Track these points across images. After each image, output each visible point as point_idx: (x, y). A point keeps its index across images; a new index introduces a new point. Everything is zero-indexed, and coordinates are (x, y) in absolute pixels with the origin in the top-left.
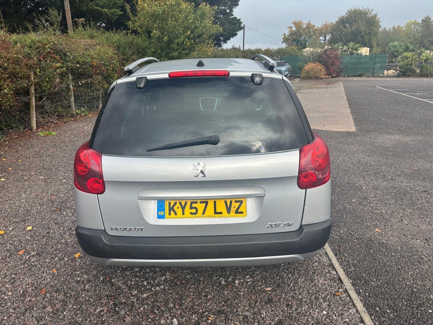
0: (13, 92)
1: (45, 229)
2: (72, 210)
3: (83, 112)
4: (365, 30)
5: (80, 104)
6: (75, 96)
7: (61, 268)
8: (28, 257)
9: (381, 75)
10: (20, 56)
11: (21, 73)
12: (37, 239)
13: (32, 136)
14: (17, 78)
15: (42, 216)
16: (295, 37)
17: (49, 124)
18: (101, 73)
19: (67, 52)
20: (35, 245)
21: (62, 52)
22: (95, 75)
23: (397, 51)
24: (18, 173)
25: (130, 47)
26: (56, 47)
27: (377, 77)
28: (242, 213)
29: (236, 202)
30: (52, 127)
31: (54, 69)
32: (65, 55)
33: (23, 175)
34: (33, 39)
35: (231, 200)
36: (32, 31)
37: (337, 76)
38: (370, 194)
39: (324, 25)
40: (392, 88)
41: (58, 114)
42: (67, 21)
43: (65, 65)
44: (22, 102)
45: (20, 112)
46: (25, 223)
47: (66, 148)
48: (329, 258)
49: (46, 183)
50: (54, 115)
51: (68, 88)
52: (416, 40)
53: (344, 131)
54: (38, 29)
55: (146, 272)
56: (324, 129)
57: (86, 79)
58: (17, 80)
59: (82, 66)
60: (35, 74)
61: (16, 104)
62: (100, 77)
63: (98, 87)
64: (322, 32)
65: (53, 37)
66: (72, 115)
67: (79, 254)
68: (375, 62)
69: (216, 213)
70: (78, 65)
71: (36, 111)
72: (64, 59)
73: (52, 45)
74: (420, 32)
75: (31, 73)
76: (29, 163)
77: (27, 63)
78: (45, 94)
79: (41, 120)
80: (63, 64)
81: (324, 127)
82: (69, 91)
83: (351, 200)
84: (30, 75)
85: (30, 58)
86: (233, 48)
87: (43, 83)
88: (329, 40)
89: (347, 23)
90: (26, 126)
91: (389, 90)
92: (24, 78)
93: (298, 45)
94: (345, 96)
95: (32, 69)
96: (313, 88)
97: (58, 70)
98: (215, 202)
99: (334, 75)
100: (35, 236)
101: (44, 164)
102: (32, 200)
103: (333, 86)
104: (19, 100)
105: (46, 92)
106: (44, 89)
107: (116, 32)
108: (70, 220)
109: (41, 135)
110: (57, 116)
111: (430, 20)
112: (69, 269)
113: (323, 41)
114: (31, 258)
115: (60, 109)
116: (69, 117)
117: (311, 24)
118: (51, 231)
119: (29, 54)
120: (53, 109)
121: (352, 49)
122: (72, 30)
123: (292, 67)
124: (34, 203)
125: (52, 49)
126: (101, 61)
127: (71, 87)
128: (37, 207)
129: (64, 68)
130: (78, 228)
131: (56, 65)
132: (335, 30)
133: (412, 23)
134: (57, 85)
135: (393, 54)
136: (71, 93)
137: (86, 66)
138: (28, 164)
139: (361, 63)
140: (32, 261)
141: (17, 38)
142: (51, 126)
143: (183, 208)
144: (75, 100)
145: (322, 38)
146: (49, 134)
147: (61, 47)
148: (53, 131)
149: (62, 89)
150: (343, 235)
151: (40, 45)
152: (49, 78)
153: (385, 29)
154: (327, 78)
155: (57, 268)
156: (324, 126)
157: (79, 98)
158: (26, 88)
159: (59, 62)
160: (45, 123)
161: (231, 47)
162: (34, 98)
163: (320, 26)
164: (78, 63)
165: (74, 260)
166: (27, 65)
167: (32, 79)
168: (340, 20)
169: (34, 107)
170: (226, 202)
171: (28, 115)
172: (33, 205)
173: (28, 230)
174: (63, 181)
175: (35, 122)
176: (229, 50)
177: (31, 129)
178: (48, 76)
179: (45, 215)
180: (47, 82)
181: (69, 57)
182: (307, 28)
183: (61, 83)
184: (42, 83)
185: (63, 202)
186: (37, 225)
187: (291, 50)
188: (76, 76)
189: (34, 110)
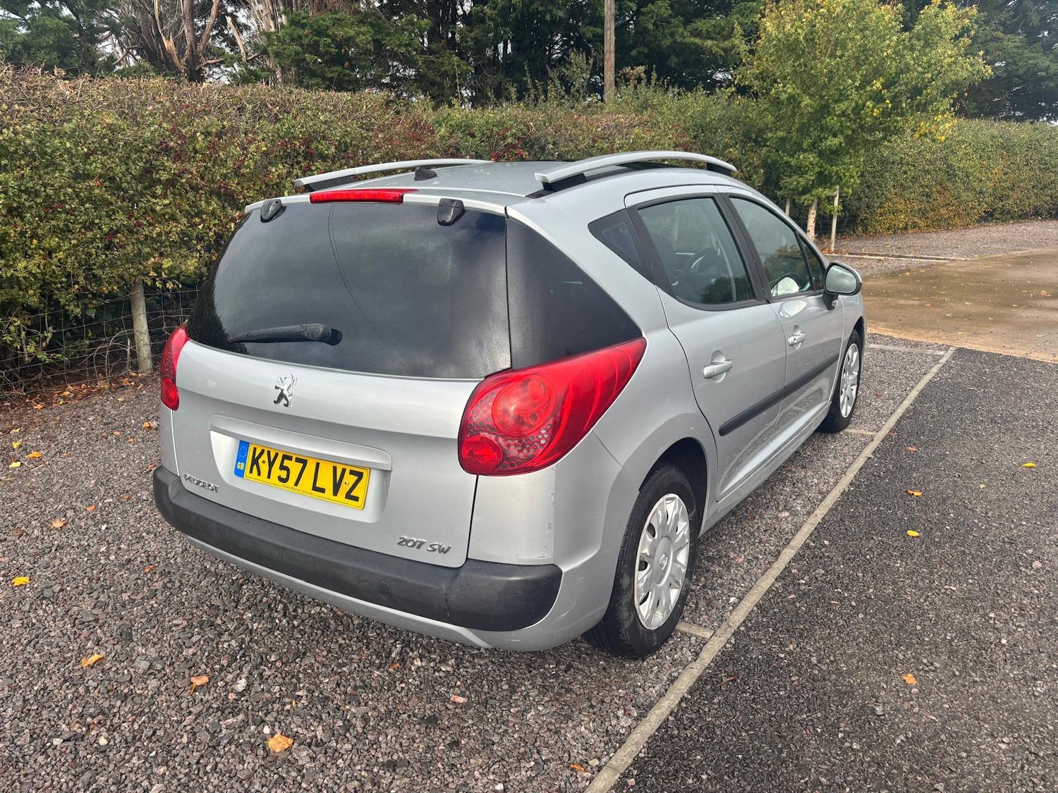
19: (549, 144)
21: (539, 144)
28: (356, 499)
29: (352, 472)
35: (345, 467)
69: (315, 488)
73: (522, 129)
98: (318, 464)
125: (519, 138)
130: (160, 468)
143: (271, 464)
147: (540, 134)
151: (496, 129)
170: (335, 469)
181: (551, 154)
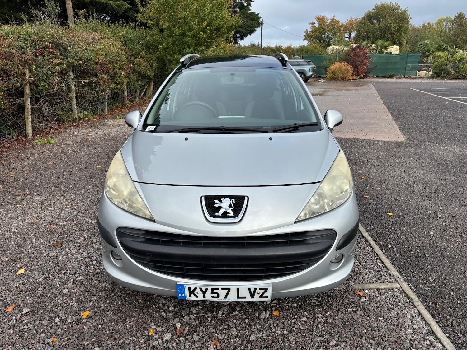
0: (5, 92)
1: (41, 273)
2: (77, 245)
3: (87, 116)
4: (395, 27)
5: (82, 107)
6: (77, 98)
7: (63, 334)
8: (19, 316)
9: (413, 76)
10: (12, 51)
11: (14, 70)
12: (31, 287)
13: (27, 144)
14: (9, 77)
15: (38, 253)
16: (317, 34)
17: (48, 130)
18: (107, 72)
19: (68, 46)
20: (28, 298)
21: (62, 46)
22: (100, 73)
23: (428, 51)
24: (9, 192)
25: (139, 42)
26: (55, 40)
27: (409, 78)
30: (51, 134)
31: (52, 66)
32: (65, 49)
33: (15, 194)
34: (28, 31)
36: (27, 23)
37: (366, 77)
38: (450, 224)
39: (349, 21)
40: (430, 91)
41: (57, 118)
42: (68, 12)
43: (65, 62)
44: (15, 104)
45: (14, 116)
46: (16, 264)
47: (67, 159)
48: (425, 320)
49: (43, 206)
50: (53, 119)
51: (69, 88)
52: (448, 38)
53: (391, 140)
54: (35, 20)
55: (180, 342)
56: (367, 138)
57: (90, 78)
58: (10, 79)
59: (85, 63)
60: (30, 71)
61: (8, 106)
62: (105, 76)
63: (103, 87)
64: (347, 28)
65: (51, 29)
66: (74, 119)
67: (87, 313)
68: (407, 62)
70: (81, 62)
71: (31, 114)
72: (65, 54)
73: (50, 38)
74: (452, 30)
75: (25, 70)
76: (23, 179)
77: (21, 58)
78: (43, 95)
79: (38, 126)
80: (63, 60)
81: (367, 136)
82: (70, 92)
83: (429, 233)
84: (25, 73)
85: (24, 53)
86: (251, 45)
87: (40, 82)
88: (355, 38)
89: (374, 19)
90: (20, 132)
91: (427, 93)
92: (17, 76)
93: (321, 42)
94: (381, 100)
95: (26, 66)
96: (342, 90)
97: (57, 67)
99: (362, 76)
100: (29, 283)
101: (41, 179)
102: (26, 230)
103: (363, 88)
104: (12, 102)
105: (43, 93)
106: (41, 89)
107: (123, 25)
108: (74, 260)
109: (38, 144)
110: (56, 120)
111: (464, 17)
112: (74, 337)
113: (348, 39)
114: (23, 318)
115: (60, 112)
116: (70, 121)
117: (335, 19)
118: (50, 275)
119: (23, 48)
120: (52, 113)
121: (381, 47)
122: (73, 22)
123: (316, 67)
124: (28, 235)
125: (50, 43)
126: (106, 58)
127: (73, 87)
128: (31, 240)
129: (65, 65)
131: (55, 61)
132: (361, 26)
133: (444, 20)
134: (57, 84)
135: (424, 53)
136: (73, 95)
137: (90, 63)
138: (21, 180)
139: (391, 63)
140: (24, 322)
141: (10, 30)
142: (49, 132)
144: (78, 103)
145: (347, 35)
146: (47, 142)
147: (61, 41)
148: (52, 138)
149: (62, 89)
150: (434, 285)
151: (36, 37)
152: (47, 77)
153: (414, 27)
154: (354, 79)
155: (58, 335)
156: (367, 134)
157: (82, 100)
158: (20, 87)
159: (58, 58)
160: (43, 129)
161: (250, 44)
162: (29, 100)
163: (344, 23)
164: (80, 59)
165: (80, 321)
166: (21, 61)
167: (27, 77)
168: (367, 16)
169: (30, 110)
171: (22, 119)
172: (27, 238)
173: (19, 275)
174: (65, 203)
175: (31, 128)
176: (247, 47)
177: (26, 136)
178: (45, 75)
179: (42, 252)
180: (45, 81)
181: (70, 52)
182: (332, 24)
183: (61, 83)
184: (38, 82)
185: (65, 234)
186: (31, 267)
187: (313, 48)
188: (79, 74)
189: (30, 113)
